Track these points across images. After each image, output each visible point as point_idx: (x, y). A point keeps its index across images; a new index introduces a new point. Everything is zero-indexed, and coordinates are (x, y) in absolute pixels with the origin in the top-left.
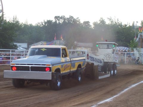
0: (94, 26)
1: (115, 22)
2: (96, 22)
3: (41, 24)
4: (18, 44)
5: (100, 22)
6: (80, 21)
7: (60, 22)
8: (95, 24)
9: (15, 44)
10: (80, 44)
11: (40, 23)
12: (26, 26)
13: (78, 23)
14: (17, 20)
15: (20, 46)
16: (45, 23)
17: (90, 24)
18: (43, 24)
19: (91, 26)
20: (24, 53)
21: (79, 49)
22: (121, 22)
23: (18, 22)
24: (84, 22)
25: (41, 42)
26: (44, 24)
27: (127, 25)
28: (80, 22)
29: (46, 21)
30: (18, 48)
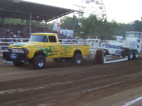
4: (117, 37)
9: (115, 36)
12: (121, 24)
14: (115, 21)
16: (134, 22)
18: (132, 23)
29: (134, 21)
30: (117, 40)
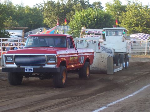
0: (106, 8)
1: (133, 3)
2: (109, 3)
3: (41, 6)
5: (114, 2)
6: (89, 1)
7: (64, 3)
8: (108, 5)
10: (89, 30)
11: (39, 5)
13: (86, 4)
15: (13, 33)
17: (101, 5)
18: (42, 6)
19: (103, 8)
20: (18, 42)
21: (87, 36)
22: (141, 3)
23: (11, 3)
24: (94, 2)
25: (41, 28)
26: (44, 6)
27: (148, 6)
28: (89, 3)
